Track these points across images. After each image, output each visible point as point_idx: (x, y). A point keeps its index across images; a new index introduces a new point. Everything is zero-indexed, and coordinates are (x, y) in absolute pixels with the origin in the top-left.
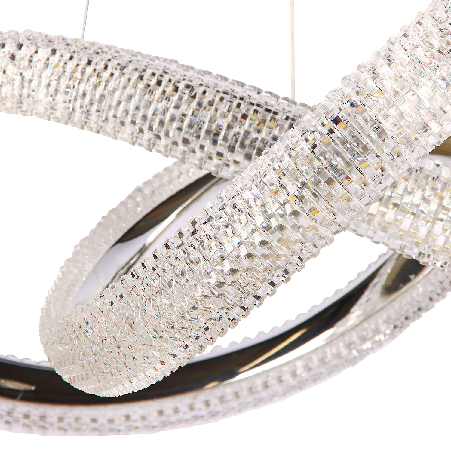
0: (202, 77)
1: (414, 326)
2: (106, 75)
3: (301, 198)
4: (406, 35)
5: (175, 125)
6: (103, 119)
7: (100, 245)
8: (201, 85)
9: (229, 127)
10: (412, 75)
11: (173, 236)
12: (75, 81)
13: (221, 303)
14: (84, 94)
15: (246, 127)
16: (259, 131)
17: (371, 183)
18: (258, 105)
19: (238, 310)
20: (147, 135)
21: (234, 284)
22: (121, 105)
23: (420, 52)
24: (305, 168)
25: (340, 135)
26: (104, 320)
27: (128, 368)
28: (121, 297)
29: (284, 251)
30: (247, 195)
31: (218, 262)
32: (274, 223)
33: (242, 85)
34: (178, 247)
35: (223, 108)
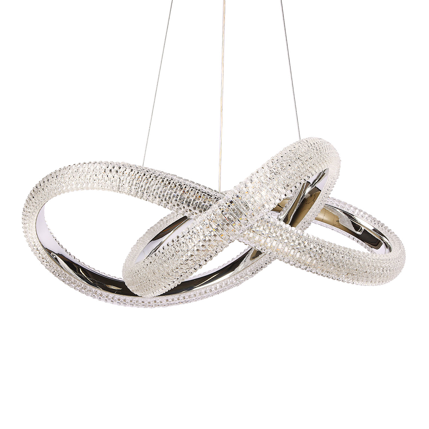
0: (185, 182)
1: (260, 273)
2: (150, 180)
3: (217, 229)
4: (258, 172)
5: (175, 199)
6: (149, 195)
7: (146, 240)
8: (185, 184)
9: (194, 200)
10: (259, 187)
11: (170, 241)
12: (139, 181)
13: (187, 267)
14: (142, 186)
15: (200, 201)
16: (205, 202)
17: (243, 226)
18: (205, 193)
19: (193, 269)
20: (164, 202)
21: (191, 260)
22: (155, 191)
23: (262, 178)
24: (219, 219)
25: (232, 208)
26: (144, 270)
27: (153, 288)
28: (151, 262)
29: (210, 249)
30: (198, 228)
31: (186, 252)
32: (207, 239)
33: (200, 185)
34: (172, 246)
35: (192, 193)
